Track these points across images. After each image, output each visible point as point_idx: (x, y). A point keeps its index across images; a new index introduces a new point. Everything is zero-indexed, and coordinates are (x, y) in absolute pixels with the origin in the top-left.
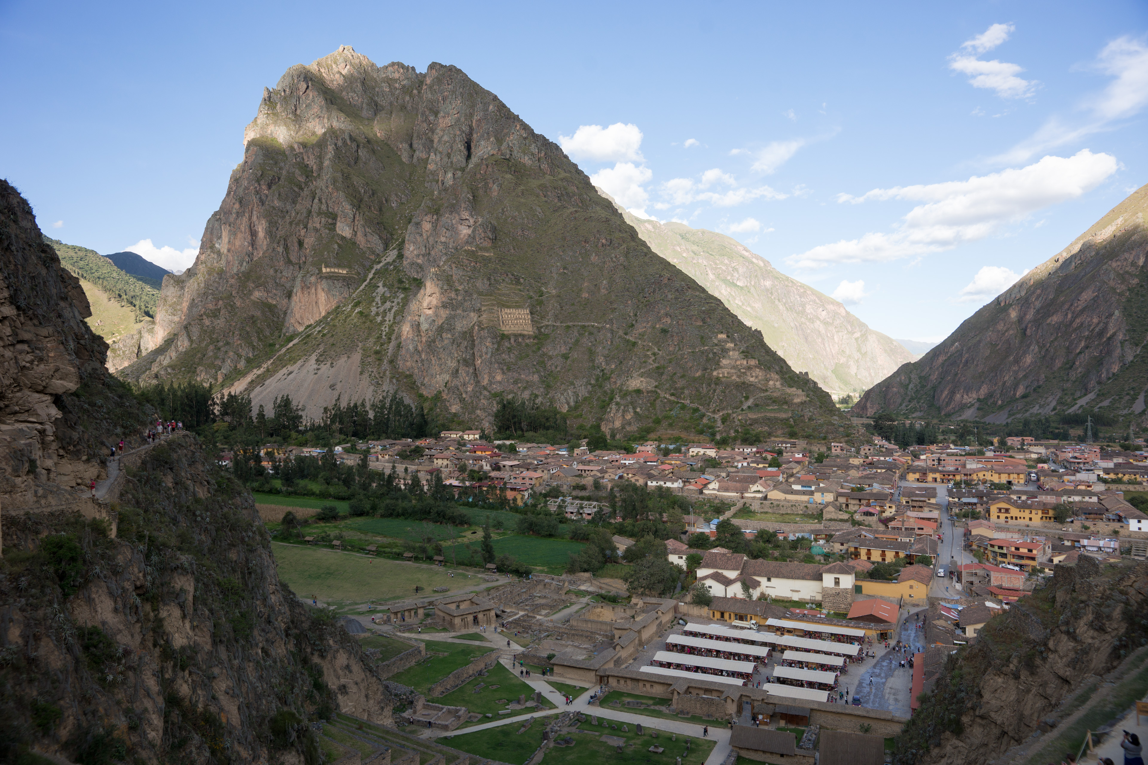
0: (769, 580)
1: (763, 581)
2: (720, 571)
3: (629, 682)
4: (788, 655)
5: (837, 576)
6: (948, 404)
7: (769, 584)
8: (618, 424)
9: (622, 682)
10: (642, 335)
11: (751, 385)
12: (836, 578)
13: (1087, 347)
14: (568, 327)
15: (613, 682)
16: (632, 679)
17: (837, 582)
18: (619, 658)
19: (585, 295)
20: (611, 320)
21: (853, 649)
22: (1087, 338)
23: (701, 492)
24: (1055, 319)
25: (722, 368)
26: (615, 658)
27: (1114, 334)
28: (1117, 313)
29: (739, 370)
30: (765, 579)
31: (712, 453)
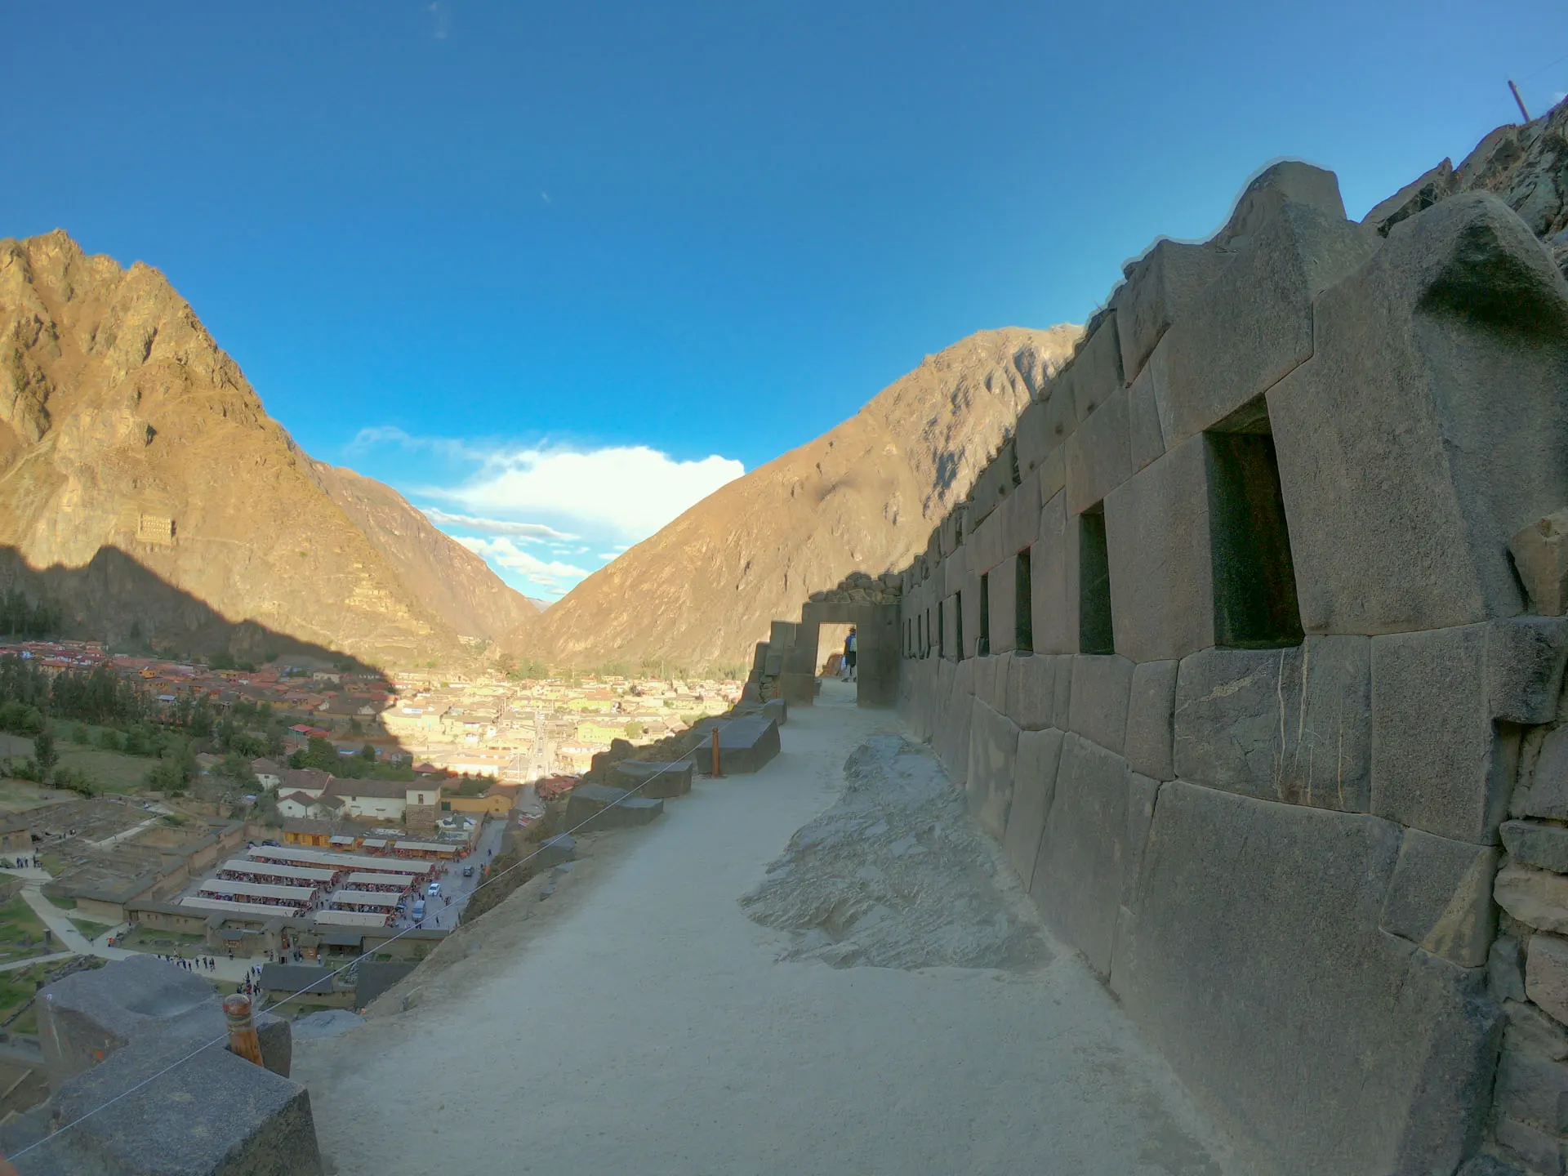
0: (354, 799)
1: (348, 800)
2: (303, 790)
3: (161, 917)
4: (354, 878)
5: (420, 792)
6: (563, 651)
7: (354, 803)
8: (246, 645)
9: (153, 917)
10: (281, 557)
11: (381, 614)
12: (420, 795)
13: (665, 610)
14: (209, 542)
15: (142, 917)
16: (164, 914)
17: (421, 799)
18: (160, 888)
19: (231, 511)
20: (251, 540)
21: (423, 866)
22: (666, 603)
23: (311, 713)
24: (645, 587)
25: (354, 596)
26: (154, 889)
27: (684, 602)
28: (686, 585)
29: (371, 599)
30: (350, 798)
31: (335, 679)
